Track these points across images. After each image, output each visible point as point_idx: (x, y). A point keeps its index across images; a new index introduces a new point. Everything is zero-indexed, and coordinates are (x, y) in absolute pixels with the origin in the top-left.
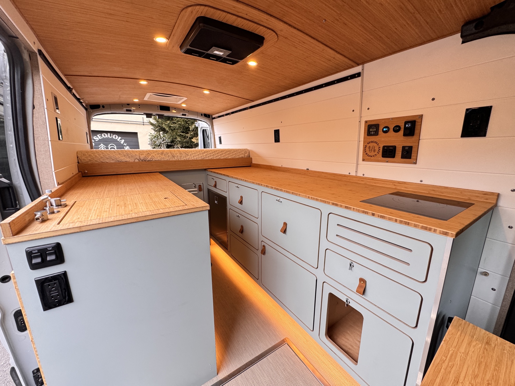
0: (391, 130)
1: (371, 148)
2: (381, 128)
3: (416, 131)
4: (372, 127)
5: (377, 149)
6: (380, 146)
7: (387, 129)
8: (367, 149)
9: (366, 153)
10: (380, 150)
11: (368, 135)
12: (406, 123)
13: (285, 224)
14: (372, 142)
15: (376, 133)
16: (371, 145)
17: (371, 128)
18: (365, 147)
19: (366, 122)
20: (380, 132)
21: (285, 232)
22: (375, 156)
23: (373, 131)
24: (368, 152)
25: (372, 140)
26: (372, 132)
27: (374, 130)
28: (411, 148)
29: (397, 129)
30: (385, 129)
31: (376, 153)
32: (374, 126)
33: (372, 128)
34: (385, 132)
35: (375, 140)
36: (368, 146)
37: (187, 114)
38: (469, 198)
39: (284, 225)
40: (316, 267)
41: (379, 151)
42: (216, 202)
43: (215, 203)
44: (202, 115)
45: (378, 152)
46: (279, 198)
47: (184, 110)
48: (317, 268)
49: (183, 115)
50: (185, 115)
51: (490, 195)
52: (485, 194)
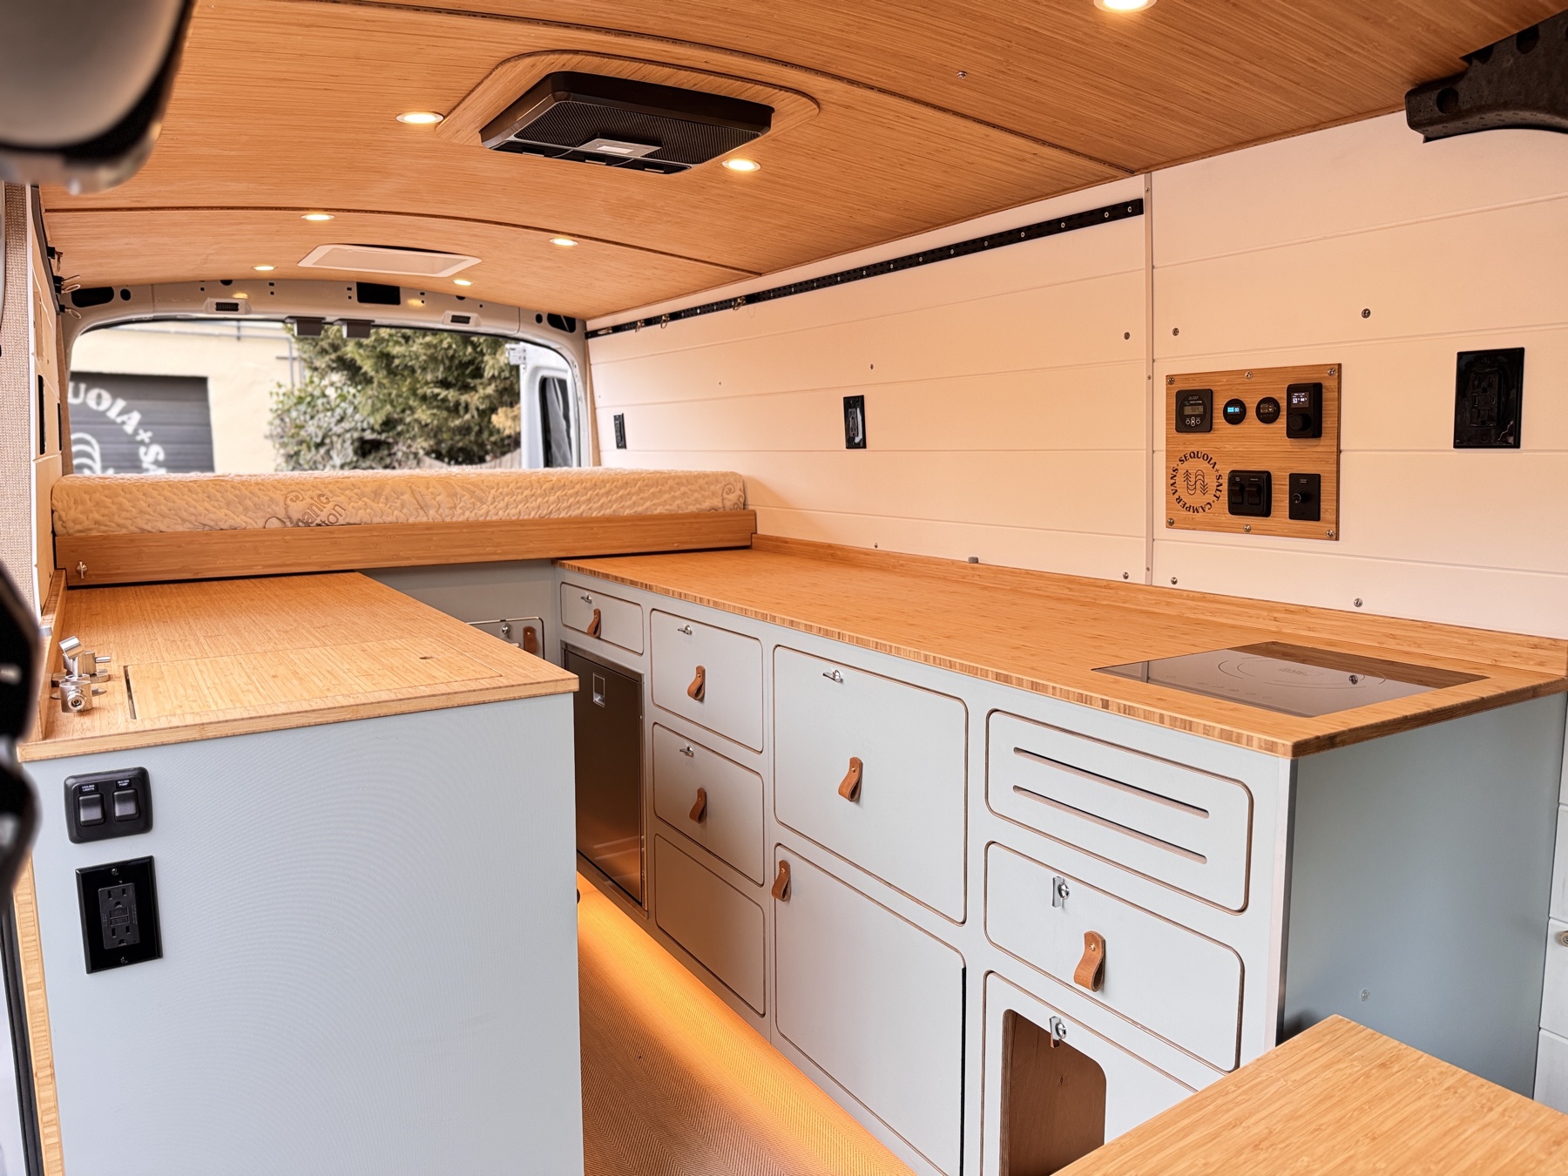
0: (1251, 413)
1: (1193, 480)
2: (1219, 404)
3: (1328, 423)
4: (1190, 398)
5: (1212, 483)
6: (1220, 472)
7: (1237, 410)
8: (1180, 479)
9: (1176, 496)
10: (1221, 485)
11: (1178, 430)
12: (1292, 390)
13: (857, 765)
14: (1195, 455)
15: (1205, 425)
16: (1194, 465)
17: (1186, 403)
18: (1173, 474)
19: (1171, 380)
20: (1219, 420)
21: (854, 793)
22: (1206, 509)
23: (1196, 416)
24: (1182, 493)
25: (1195, 450)
26: (1190, 416)
27: (1198, 413)
28: (1315, 480)
29: (1267, 413)
30: (1231, 410)
31: (1209, 497)
32: (1195, 398)
33: (1191, 405)
34: (1234, 420)
35: (1204, 450)
36: (1183, 468)
37: (473, 316)
38: (1494, 663)
39: (850, 769)
40: (961, 920)
41: (1220, 491)
42: (597, 699)
43: (595, 705)
44: (539, 319)
45: (1215, 496)
46: (832, 668)
47: (461, 298)
48: (963, 923)
49: (455, 319)
50: (466, 320)
51: (1550, 649)
52: (1535, 647)
